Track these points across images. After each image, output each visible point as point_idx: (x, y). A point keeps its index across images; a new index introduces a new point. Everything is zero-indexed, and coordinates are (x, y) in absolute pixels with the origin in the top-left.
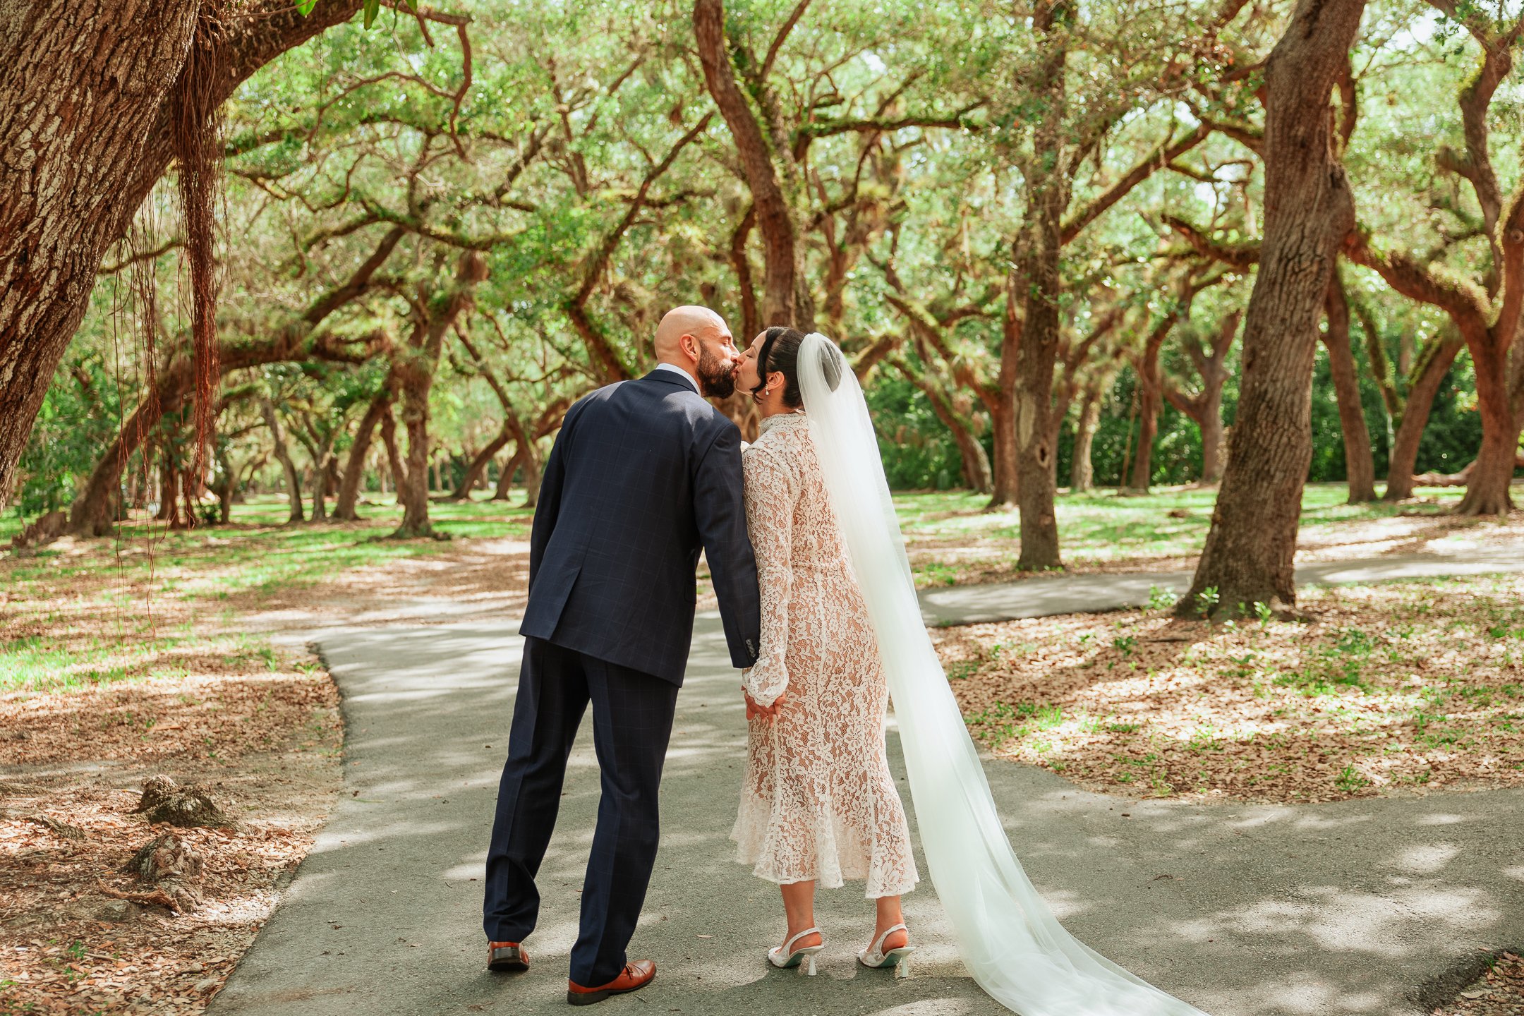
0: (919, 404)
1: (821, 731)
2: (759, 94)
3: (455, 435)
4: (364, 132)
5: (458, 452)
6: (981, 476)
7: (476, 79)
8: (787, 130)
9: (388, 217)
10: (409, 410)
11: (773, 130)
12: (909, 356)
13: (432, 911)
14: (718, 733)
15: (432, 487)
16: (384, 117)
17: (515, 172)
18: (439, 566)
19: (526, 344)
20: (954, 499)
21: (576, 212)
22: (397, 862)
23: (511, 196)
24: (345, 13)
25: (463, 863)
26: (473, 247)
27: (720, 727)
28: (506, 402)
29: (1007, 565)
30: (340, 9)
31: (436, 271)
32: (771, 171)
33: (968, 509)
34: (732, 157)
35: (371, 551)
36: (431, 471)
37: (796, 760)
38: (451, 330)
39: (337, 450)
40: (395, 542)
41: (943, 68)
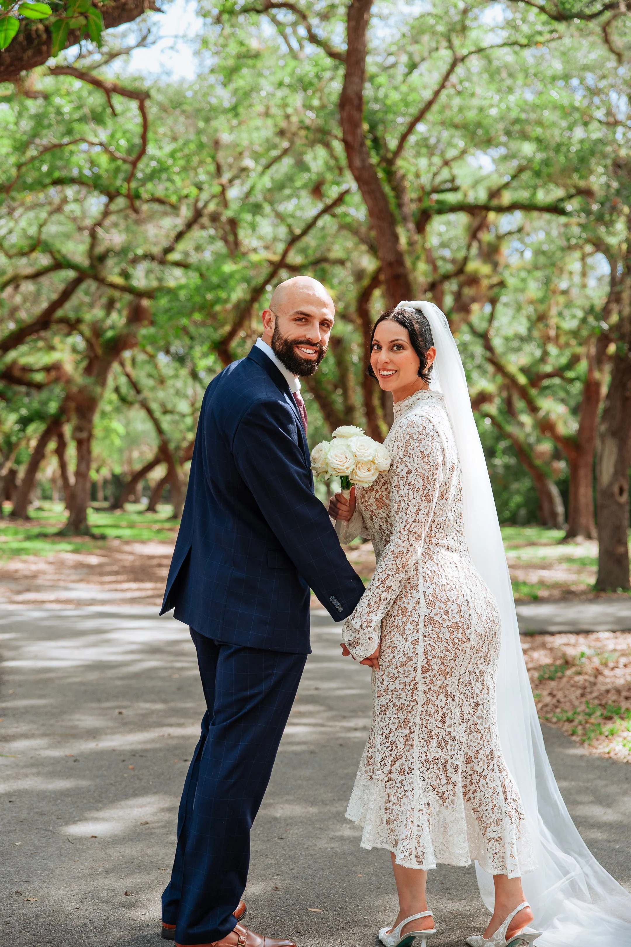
0: (505, 452)
1: (457, 711)
2: (390, 174)
3: (116, 456)
4: (53, 192)
5: (118, 470)
6: (554, 514)
7: (151, 149)
8: (411, 208)
9: (70, 266)
10: (78, 429)
11: (400, 206)
12: (500, 411)
13: (51, 865)
14: (330, 714)
15: (94, 498)
16: (72, 181)
17: (180, 236)
18: (94, 560)
19: (179, 384)
20: (531, 532)
21: (228, 267)
22: (24, 815)
23: (175, 256)
24: (38, 59)
25: (86, 819)
26: (139, 294)
27: (330, 708)
28: (160, 431)
29: (582, 587)
30: (34, 55)
31: (108, 314)
32: (396, 238)
33: (544, 540)
34: (363, 230)
35: (38, 545)
36: (94, 486)
37: (435, 742)
38: (116, 367)
39: (18, 462)
40: (57, 539)
41: (546, 163)
